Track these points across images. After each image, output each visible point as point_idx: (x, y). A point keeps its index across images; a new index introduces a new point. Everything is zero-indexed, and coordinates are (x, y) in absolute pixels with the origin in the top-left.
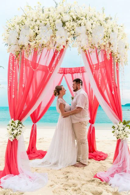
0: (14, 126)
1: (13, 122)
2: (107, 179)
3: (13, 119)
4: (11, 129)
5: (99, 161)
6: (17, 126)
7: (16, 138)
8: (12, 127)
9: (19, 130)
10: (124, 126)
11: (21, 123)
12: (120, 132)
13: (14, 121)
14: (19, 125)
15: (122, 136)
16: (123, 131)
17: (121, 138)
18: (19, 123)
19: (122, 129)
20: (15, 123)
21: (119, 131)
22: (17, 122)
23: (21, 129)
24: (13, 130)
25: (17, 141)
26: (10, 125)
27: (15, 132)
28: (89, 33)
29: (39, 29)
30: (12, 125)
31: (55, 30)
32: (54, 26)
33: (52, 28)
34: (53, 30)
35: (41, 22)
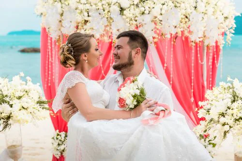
0: (60, 140)
1: (58, 135)
3: (58, 131)
4: (57, 144)
6: (64, 141)
7: (63, 154)
8: (58, 141)
13: (59, 133)
14: (66, 138)
18: (66, 136)
20: (61, 136)
22: (64, 135)
24: (59, 145)
25: (64, 158)
26: (55, 138)
27: (62, 147)
28: (158, 20)
29: (89, 16)
30: (57, 139)
31: (111, 18)
32: (109, 13)
33: (107, 16)
34: (107, 18)
35: (91, 5)
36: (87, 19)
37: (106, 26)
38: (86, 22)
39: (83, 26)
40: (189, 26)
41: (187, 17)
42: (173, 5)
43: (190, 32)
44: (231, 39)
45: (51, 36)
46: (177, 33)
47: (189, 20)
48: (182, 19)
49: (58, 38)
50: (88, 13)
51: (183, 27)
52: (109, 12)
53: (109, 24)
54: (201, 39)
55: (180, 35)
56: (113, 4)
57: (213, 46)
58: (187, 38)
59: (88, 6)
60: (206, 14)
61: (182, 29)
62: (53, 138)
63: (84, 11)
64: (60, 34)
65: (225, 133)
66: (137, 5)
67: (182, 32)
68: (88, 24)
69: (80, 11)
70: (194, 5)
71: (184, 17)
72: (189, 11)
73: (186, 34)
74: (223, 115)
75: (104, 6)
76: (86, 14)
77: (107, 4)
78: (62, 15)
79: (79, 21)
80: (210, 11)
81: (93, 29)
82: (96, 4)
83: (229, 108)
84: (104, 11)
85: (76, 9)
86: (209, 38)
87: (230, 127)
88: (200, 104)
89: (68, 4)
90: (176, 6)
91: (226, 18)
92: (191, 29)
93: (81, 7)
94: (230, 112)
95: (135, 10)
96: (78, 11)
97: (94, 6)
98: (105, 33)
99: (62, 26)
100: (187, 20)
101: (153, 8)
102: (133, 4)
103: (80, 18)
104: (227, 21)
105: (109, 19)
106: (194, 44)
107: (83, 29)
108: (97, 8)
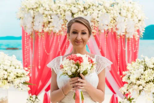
0: (32, 101)
3: (31, 94)
6: (35, 101)
13: (31, 96)
18: (36, 98)
20: (32, 98)
26: (29, 99)
28: (96, 21)
29: (51, 18)
30: (30, 99)
31: (66, 20)
32: (65, 17)
33: (63, 18)
34: (63, 20)
35: (53, 12)
36: (50, 20)
37: (63, 25)
38: (49, 22)
39: (47, 25)
40: (116, 25)
41: (114, 19)
42: (106, 11)
43: (117, 29)
44: (143, 34)
45: (26, 32)
46: (108, 30)
47: (116, 21)
48: (111, 20)
49: (31, 33)
50: (51, 17)
51: (112, 26)
52: (64, 15)
53: (64, 23)
54: (124, 34)
55: (110, 31)
56: (67, 10)
57: (132, 39)
58: (115, 33)
59: (51, 12)
60: (126, 17)
61: (111, 27)
62: (28, 99)
63: (48, 15)
64: (32, 30)
65: (140, 91)
66: (83, 12)
67: (112, 29)
68: (51, 24)
69: (45, 15)
70: (119, 12)
71: (113, 19)
72: (116, 15)
73: (114, 30)
74: (138, 79)
75: (61, 12)
76: (49, 17)
77: (63, 11)
78: (34, 18)
79: (45, 22)
80: (129, 15)
81: (54, 27)
82: (56, 11)
83: (142, 75)
84: (61, 15)
85: (43, 14)
86: (129, 33)
87: (143, 87)
88: (124, 73)
89: (38, 11)
90: (107, 12)
91: (140, 20)
92: (117, 27)
93: (46, 12)
94: (143, 77)
95: (81, 14)
96: (44, 15)
97: (55, 12)
98: (61, 29)
99: (34, 25)
100: (114, 21)
101: (93, 13)
102: (80, 11)
103: (46, 20)
104: (140, 22)
105: (64, 20)
106: (119, 37)
107: (48, 27)
108: (57, 13)
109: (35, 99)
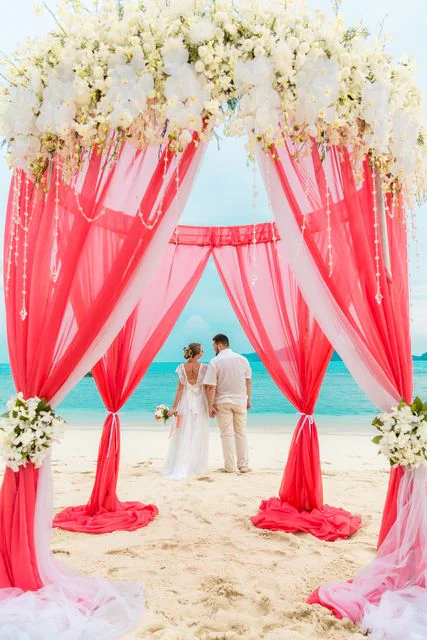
0: (24, 419)
1: (20, 404)
2: (357, 609)
3: (20, 395)
4: (12, 429)
5: (332, 540)
6: (36, 419)
7: (33, 460)
8: (17, 421)
9: (39, 433)
10: (416, 419)
11: (47, 409)
12: (403, 441)
13: (23, 401)
14: (42, 413)
15: (409, 454)
16: (414, 437)
17: (404, 463)
18: (40, 409)
19: (410, 428)
20: (27, 408)
21: (397, 435)
22: (36, 406)
23: (48, 430)
24: (18, 431)
25: (36, 473)
27: (27, 438)
28: (285, 83)
29: (105, 77)
30: (15, 414)
31: (164, 74)
35: (113, 50)
37: (152, 101)
50: (105, 72)
53: (159, 96)
61: (342, 122)
62: (6, 415)
69: (82, 69)
76: (100, 74)
79: (80, 98)
82: (124, 46)
109: (37, 411)
